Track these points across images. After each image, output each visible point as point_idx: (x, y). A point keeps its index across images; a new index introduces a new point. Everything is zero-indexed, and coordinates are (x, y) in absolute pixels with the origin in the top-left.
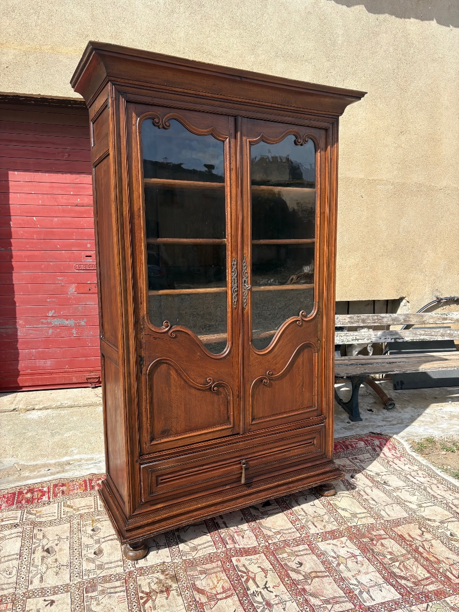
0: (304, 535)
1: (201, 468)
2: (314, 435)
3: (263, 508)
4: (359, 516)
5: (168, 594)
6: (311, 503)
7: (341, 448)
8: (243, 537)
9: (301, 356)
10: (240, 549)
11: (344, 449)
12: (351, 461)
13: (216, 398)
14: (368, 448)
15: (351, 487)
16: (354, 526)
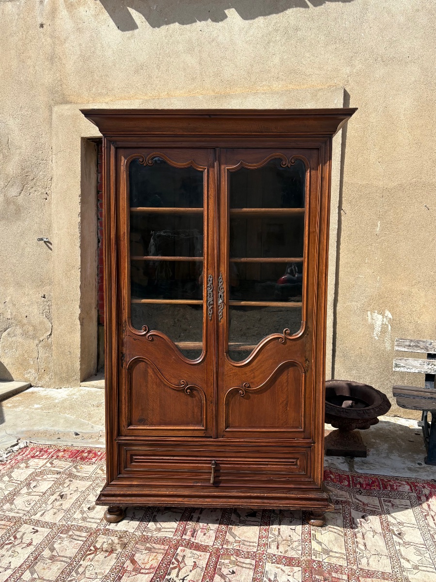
0: (259, 551)
1: (172, 458)
2: (297, 456)
3: (245, 518)
4: (331, 554)
5: (108, 555)
6: (293, 527)
7: (378, 486)
8: (205, 534)
9: (285, 373)
10: (193, 542)
11: (380, 488)
12: (380, 502)
13: (190, 399)
14: (412, 494)
15: (351, 524)
16: (319, 561)
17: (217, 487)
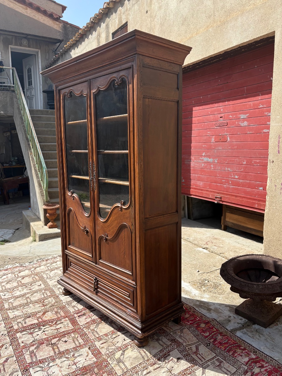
4: (120, 364)
5: (41, 307)
6: (127, 339)
7: (226, 347)
8: (86, 319)
9: (123, 231)
11: (225, 350)
12: (213, 359)
13: (87, 237)
15: (163, 356)
16: (109, 363)
17: (97, 295)
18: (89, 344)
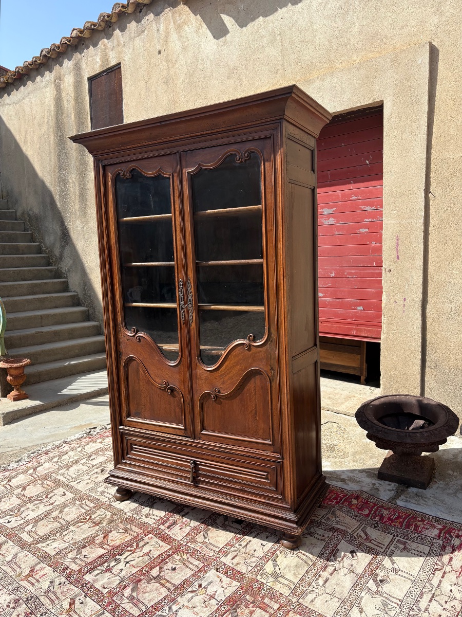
0: (214, 557)
2: (267, 469)
5: (93, 527)
8: (181, 529)
9: (252, 381)
10: (165, 533)
13: (171, 399)
16: (262, 583)
17: (197, 487)
18: (213, 564)
